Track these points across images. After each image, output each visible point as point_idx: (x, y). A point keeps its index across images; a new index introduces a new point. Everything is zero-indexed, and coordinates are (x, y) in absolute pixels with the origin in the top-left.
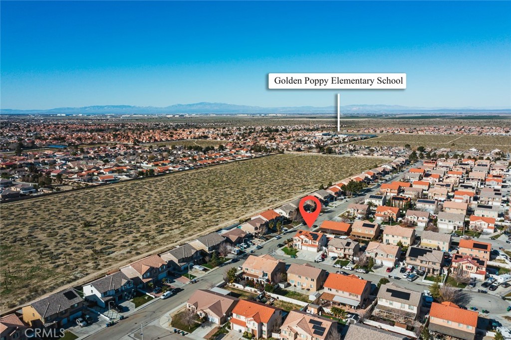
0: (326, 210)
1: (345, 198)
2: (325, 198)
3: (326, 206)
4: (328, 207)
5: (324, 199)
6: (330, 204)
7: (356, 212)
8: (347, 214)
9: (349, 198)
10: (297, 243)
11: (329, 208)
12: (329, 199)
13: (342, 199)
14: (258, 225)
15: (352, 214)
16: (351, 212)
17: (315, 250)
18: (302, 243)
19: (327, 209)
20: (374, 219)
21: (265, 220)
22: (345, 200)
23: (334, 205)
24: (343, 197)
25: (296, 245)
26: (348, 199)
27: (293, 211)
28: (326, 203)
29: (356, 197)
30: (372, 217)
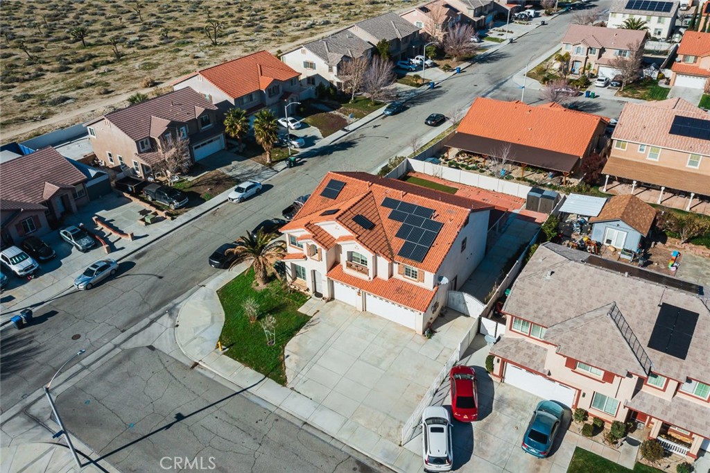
0: (479, 53)
1: (537, 15)
2: (479, 12)
3: (481, 38)
4: (486, 43)
5: (475, 15)
6: (493, 33)
7: (593, 58)
8: (557, 65)
9: (548, 14)
10: (308, 265)
11: (491, 47)
12: (490, 17)
13: (529, 18)
14: (158, 126)
15: (579, 67)
16: (573, 57)
17: (414, 320)
18: (335, 264)
19: (484, 48)
20: (662, 84)
21: (218, 96)
22: (538, 21)
23: (507, 36)
24: (532, 12)
25: (298, 272)
26: (547, 19)
27: (357, 55)
28: (481, 30)
29: (567, 11)
30: (655, 75)
